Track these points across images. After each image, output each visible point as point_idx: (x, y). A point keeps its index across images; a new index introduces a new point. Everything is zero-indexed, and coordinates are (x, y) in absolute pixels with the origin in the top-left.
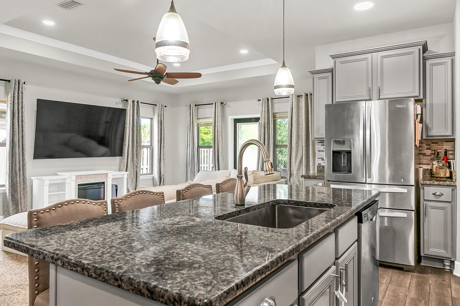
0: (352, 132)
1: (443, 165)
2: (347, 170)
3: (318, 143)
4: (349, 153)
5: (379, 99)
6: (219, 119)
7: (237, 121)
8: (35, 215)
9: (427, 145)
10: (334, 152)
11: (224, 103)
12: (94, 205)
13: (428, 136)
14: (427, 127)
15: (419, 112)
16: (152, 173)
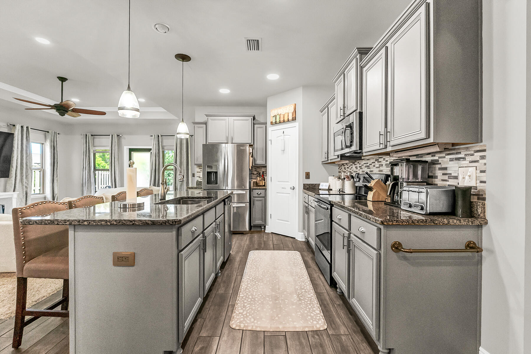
0: (217, 161)
1: (262, 179)
2: (215, 183)
3: (197, 167)
4: (216, 173)
5: (232, 143)
6: (115, 148)
7: (131, 150)
8: (20, 211)
9: (255, 169)
10: (208, 172)
11: (120, 135)
12: (59, 204)
13: (255, 164)
14: (254, 159)
15: (251, 151)
16: (43, 193)
